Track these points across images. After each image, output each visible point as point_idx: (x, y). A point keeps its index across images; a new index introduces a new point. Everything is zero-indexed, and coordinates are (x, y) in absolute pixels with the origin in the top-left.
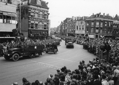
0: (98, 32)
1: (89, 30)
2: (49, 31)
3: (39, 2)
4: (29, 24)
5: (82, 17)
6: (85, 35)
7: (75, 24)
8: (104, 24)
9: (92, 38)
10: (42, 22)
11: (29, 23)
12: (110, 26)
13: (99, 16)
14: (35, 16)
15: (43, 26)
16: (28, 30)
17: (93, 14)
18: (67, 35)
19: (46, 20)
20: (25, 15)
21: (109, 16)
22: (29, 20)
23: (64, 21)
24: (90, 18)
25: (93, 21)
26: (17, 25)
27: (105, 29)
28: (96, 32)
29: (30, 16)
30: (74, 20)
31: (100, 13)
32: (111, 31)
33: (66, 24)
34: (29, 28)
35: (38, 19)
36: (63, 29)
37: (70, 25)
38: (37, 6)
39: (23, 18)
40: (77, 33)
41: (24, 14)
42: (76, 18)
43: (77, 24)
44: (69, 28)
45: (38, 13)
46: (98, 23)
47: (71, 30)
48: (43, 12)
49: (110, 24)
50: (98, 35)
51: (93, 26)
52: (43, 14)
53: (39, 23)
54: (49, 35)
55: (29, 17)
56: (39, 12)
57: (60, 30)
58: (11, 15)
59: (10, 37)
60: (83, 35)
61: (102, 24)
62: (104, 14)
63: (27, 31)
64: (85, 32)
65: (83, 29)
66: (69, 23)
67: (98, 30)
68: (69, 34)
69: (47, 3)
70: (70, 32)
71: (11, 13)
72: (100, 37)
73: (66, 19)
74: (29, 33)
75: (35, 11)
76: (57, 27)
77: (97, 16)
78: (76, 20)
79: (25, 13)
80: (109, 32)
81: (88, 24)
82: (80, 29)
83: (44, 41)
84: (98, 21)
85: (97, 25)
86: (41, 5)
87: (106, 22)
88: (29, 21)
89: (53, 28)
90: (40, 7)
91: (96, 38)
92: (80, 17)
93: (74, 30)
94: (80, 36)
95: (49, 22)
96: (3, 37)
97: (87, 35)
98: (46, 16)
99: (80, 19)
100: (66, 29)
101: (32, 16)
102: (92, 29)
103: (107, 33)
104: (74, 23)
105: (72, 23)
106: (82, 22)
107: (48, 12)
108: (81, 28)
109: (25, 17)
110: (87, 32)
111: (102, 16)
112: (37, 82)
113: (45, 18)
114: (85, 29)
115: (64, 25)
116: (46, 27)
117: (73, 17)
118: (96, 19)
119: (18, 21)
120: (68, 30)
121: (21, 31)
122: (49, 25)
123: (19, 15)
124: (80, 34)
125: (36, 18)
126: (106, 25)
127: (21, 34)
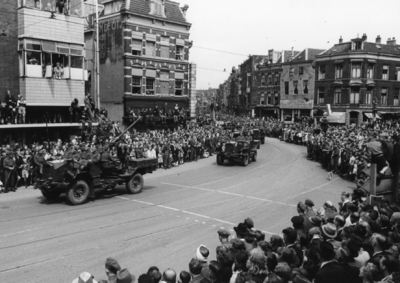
0: (357, 101)
1: (325, 95)
2: (192, 102)
3: (157, 5)
4: (126, 79)
5: (304, 52)
6: (312, 114)
7: (277, 75)
8: (378, 75)
9: (339, 121)
10: (168, 71)
11: (128, 76)
12: (399, 80)
13: (363, 45)
14: (144, 53)
15: (172, 85)
16: (122, 100)
17: (341, 40)
18: (253, 113)
19: (183, 64)
20: (114, 51)
21: (398, 46)
22: (125, 65)
23: (242, 66)
24: (330, 53)
26: (88, 85)
27: (384, 91)
28: (352, 101)
29: (128, 54)
30: (274, 62)
31: (365, 37)
33: (249, 75)
34: (126, 91)
35: (154, 61)
36: (240, 92)
37: (262, 81)
38: (152, 20)
39: (108, 61)
40: (286, 107)
41: (110, 46)
42: (283, 54)
43: (285, 77)
44: (258, 90)
45: (154, 43)
46: (359, 71)
47: (266, 95)
48: (173, 38)
50: (360, 111)
51: (341, 83)
52: (173, 45)
53: (158, 75)
54: (192, 115)
55: (125, 58)
56: (158, 39)
57: (228, 98)
58: (67, 51)
59: (63, 122)
60: (306, 112)
61: (371, 73)
62: (378, 39)
63: (118, 103)
64: (312, 101)
66: (258, 72)
67: (357, 95)
68: (257, 110)
69: (185, 8)
70: (263, 103)
71: (69, 44)
72: (365, 118)
73: (247, 58)
74: (125, 109)
75: (144, 37)
76: (217, 87)
77: (353, 48)
78: (283, 61)
79: (113, 43)
80: (396, 101)
81: (321, 76)
82: (296, 91)
83: (175, 133)
84: (359, 63)
85: (356, 79)
86: (165, 16)
87: (385, 68)
88: (125, 70)
89: (205, 92)
90: (162, 22)
91: (351, 122)
92: (296, 53)
93: (276, 95)
94: (296, 115)
95: (193, 72)
96: (44, 125)
97: (319, 113)
98: (180, 50)
99: (297, 58)
100: (249, 94)
101: (135, 52)
102: (339, 90)
103: (390, 102)
104: (276, 73)
105: (270, 73)
106: (302, 68)
107: (187, 36)
108: (301, 88)
109: (114, 57)
110: (321, 100)
111: (371, 48)
113: (178, 57)
114: (313, 92)
115: (240, 79)
116: (183, 88)
117: (270, 51)
118: (351, 56)
119: (89, 71)
120: (254, 98)
121: (102, 102)
122: (192, 82)
123: (94, 50)
124: (295, 110)
125: (147, 60)
126: (385, 77)
127: (102, 113)
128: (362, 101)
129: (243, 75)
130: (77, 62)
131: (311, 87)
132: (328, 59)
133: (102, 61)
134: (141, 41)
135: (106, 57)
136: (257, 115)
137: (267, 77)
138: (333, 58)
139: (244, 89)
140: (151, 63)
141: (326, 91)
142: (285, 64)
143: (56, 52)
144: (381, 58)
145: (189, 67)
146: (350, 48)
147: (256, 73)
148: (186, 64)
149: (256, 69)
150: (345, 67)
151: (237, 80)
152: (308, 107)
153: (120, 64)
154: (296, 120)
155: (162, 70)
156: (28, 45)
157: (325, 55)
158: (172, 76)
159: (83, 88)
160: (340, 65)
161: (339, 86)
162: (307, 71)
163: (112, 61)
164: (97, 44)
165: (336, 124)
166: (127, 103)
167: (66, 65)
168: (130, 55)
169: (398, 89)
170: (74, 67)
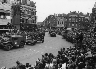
0: (74, 26)
3: (28, 2)
4: (21, 19)
5: (62, 14)
6: (64, 28)
8: (78, 20)
10: (31, 18)
13: (75, 13)
14: (25, 13)
15: (32, 21)
17: (70, 12)
18: (51, 28)
19: (34, 16)
20: (18, 12)
21: (83, 14)
22: (21, 16)
23: (48, 17)
24: (68, 15)
25: (70, 17)
26: (11, 20)
27: (79, 24)
28: (73, 26)
29: (21, 13)
30: (56, 16)
31: (76, 11)
32: (83, 25)
33: (50, 19)
34: (21, 22)
35: (28, 15)
36: (48, 23)
37: (53, 21)
38: (27, 5)
39: (16, 15)
40: (58, 27)
41: (17, 11)
43: (58, 20)
44: (52, 23)
45: (28, 11)
46: (74, 19)
47: (54, 24)
48: (32, 10)
49: (83, 20)
50: (74, 28)
51: (70, 21)
53: (28, 18)
55: (21, 14)
56: (29, 10)
57: (45, 24)
58: (6, 12)
61: (77, 20)
62: (79, 12)
63: (19, 25)
64: (64, 26)
65: (63, 23)
66: (52, 19)
67: (74, 24)
69: (35, 3)
70: (53, 26)
71: (7, 10)
72: (75, 30)
75: (25, 9)
76: (43, 22)
77: (73, 14)
78: (57, 16)
79: (18, 11)
80: (82, 26)
81: (66, 20)
82: (60, 23)
84: (74, 17)
85: (74, 21)
87: (80, 18)
88: (21, 17)
89: (40, 23)
90: (30, 6)
91: (72, 30)
92: (60, 14)
93: (56, 24)
94: (60, 29)
97: (66, 28)
98: (34, 13)
99: (61, 16)
101: (23, 13)
102: (70, 23)
104: (56, 19)
105: (54, 19)
106: (62, 18)
107: (35, 10)
108: (61, 23)
109: (18, 14)
110: (66, 25)
111: (77, 14)
112: (28, 64)
113: (33, 14)
115: (48, 20)
116: (34, 22)
117: (55, 14)
119: (12, 17)
120: (51, 24)
121: (15, 25)
124: (60, 27)
125: (26, 15)
126: (80, 20)
128: (75, 26)
129: (49, 19)
130: (9, 15)
132: (67, 16)
133: (15, 15)
134: (24, 10)
136: (52, 28)
137: (54, 20)
138: (69, 16)
139: (49, 22)
141: (67, 23)
143: (4, 12)
144: (79, 16)
145: (36, 17)
151: (47, 20)
152: (63, 27)
153: (19, 16)
158: (32, 19)
164: (14, 11)
165: (69, 31)
166: (21, 25)
167: (6, 15)
168: (22, 13)
169: (82, 23)
170: (8, 16)
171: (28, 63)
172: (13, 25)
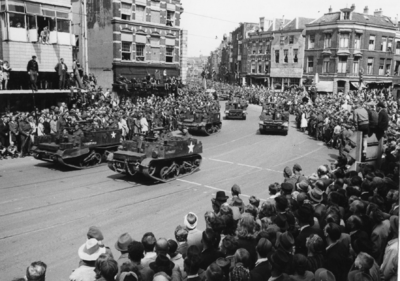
0: (344, 71)
1: (315, 64)
2: (183, 69)
4: (115, 44)
5: (294, 21)
6: (301, 83)
7: (268, 43)
8: (364, 46)
9: (327, 90)
10: (158, 37)
11: (117, 42)
12: (384, 50)
13: (351, 15)
14: (134, 18)
15: (163, 52)
16: (111, 66)
17: (330, 9)
18: (244, 82)
19: (174, 30)
20: (102, 14)
21: (384, 17)
22: (114, 29)
23: (234, 34)
26: (76, 50)
27: (370, 61)
28: (339, 71)
29: (116, 18)
30: (266, 30)
31: (353, 7)
32: (388, 66)
33: (240, 42)
34: (115, 57)
35: (145, 26)
36: (231, 60)
37: (253, 49)
39: (96, 25)
41: (98, 9)
42: (274, 22)
43: (276, 46)
45: (144, 7)
46: (347, 41)
47: (257, 63)
48: (164, 3)
49: (384, 44)
50: (347, 81)
51: (330, 52)
52: (164, 10)
53: (149, 40)
54: (184, 83)
55: (114, 22)
56: (149, 4)
57: (219, 66)
58: (52, 13)
59: (49, 88)
60: (295, 81)
61: (358, 43)
62: (366, 9)
63: (108, 70)
64: (302, 71)
65: (296, 60)
67: (345, 64)
68: (248, 78)
70: (254, 71)
71: (55, 6)
72: (352, 88)
73: (238, 26)
74: (115, 76)
75: (134, 1)
77: (342, 15)
78: (274, 29)
79: (101, 7)
80: (381, 72)
81: (311, 46)
82: (286, 60)
83: (166, 101)
84: (347, 33)
85: (344, 48)
87: (372, 38)
88: (114, 35)
89: (196, 59)
91: (339, 91)
92: (287, 21)
93: (267, 63)
94: (286, 84)
95: (184, 39)
96: (30, 91)
97: (308, 82)
98: (171, 16)
99: (288, 27)
100: (240, 62)
101: (124, 17)
102: (327, 60)
103: (375, 72)
104: (267, 41)
106: (292, 37)
108: (291, 58)
109: (102, 21)
110: (309, 69)
111: (359, 20)
112: (149, 237)
113: (169, 23)
114: (303, 60)
115: (231, 47)
116: (173, 54)
117: (262, 19)
118: (339, 26)
119: (77, 36)
120: (245, 66)
121: (90, 69)
122: (184, 49)
123: (81, 14)
124: (285, 78)
125: (137, 25)
126: (371, 47)
127: (91, 80)
128: (348, 71)
129: (235, 42)
130: (64, 26)
131: (301, 56)
132: (318, 28)
133: (90, 25)
134: (130, 5)
135: (94, 21)
136: (248, 84)
137: (258, 44)
138: (323, 28)
139: (235, 57)
140: (142, 29)
141: (315, 61)
142: (276, 32)
143: (41, 14)
144: (368, 28)
145: (180, 33)
146: (339, 18)
147: (248, 41)
148: (177, 31)
149: (247, 37)
150: (333, 36)
151: (228, 48)
152: (297, 76)
153: (109, 29)
154: (286, 89)
155: (152, 36)
156: (10, 6)
157: (314, 25)
158: (163, 42)
159: (71, 53)
160: (329, 35)
161: (328, 55)
162: (297, 39)
163: (100, 25)
164: (85, 8)
165: (324, 93)
166: (117, 69)
167: (52, 29)
168: (119, 19)
169: (383, 59)
170: (61, 31)
171: (151, 234)
172: (81, 72)
